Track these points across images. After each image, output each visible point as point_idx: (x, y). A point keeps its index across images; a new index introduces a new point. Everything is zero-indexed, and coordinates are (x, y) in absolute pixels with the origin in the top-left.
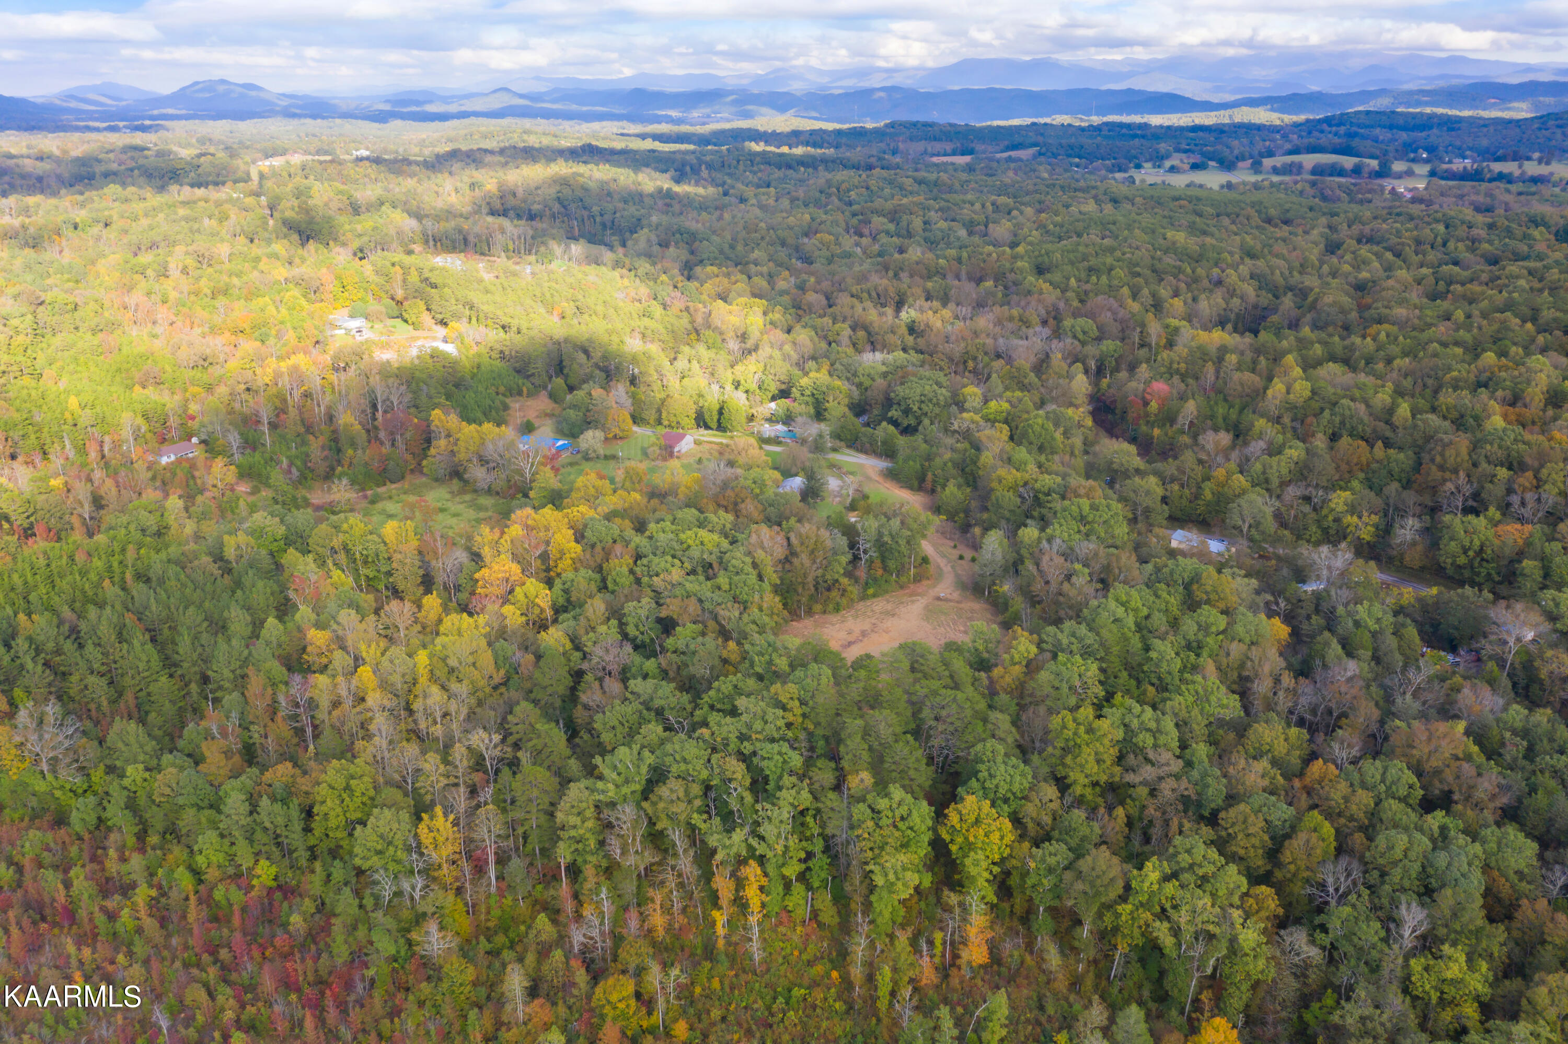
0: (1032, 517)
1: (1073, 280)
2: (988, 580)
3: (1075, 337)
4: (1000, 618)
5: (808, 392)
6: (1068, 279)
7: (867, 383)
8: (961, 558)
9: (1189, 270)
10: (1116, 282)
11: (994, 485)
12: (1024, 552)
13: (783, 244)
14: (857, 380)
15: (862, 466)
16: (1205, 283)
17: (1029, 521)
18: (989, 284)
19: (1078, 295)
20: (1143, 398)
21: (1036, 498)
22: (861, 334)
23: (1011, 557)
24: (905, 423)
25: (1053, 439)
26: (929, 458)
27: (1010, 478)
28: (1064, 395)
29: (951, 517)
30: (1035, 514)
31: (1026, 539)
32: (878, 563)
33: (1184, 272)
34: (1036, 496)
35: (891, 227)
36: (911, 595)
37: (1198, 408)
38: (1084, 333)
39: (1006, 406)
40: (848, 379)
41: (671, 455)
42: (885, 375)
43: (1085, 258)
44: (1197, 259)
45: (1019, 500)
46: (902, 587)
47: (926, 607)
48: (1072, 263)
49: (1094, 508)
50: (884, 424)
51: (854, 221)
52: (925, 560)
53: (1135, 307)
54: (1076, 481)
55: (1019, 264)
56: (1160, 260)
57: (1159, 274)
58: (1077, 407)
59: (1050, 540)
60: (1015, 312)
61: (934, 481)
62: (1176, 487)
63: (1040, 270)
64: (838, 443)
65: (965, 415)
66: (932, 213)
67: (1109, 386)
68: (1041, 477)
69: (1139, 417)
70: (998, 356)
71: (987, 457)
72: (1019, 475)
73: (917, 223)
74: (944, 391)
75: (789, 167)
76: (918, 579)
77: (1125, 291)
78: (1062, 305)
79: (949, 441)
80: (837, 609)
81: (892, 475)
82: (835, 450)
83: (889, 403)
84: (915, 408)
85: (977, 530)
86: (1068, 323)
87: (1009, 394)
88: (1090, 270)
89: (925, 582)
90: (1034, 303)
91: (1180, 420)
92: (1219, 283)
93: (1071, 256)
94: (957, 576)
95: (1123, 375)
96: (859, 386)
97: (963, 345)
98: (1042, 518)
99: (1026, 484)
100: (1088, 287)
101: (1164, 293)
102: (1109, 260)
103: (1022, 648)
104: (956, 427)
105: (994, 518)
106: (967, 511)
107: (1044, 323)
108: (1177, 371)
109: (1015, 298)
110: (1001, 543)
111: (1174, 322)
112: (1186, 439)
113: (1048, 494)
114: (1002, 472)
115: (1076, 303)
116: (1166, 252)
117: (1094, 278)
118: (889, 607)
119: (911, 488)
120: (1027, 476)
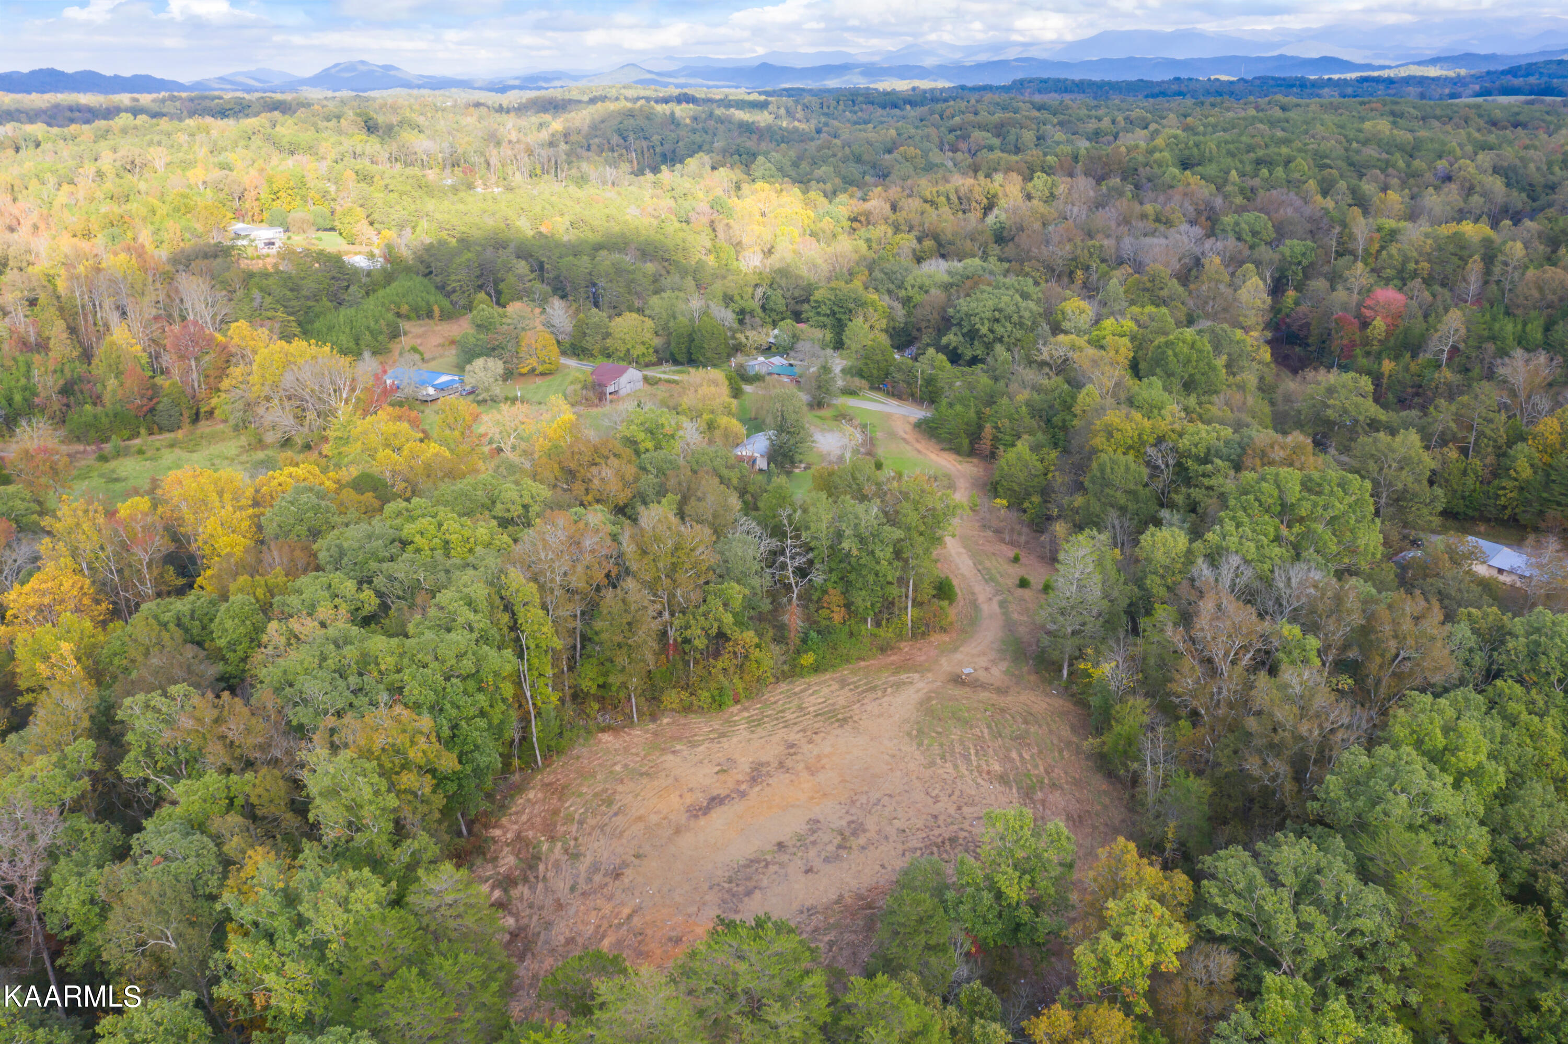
0: (1172, 506)
1: (1234, 172)
2: (1069, 646)
3: (1239, 239)
4: (1090, 743)
5: (825, 309)
6: (1227, 173)
7: (918, 298)
8: (1024, 583)
9: (1401, 164)
10: (1296, 175)
11: (1099, 441)
12: (1154, 583)
13: (858, 160)
14: (902, 293)
15: (888, 416)
16: (1429, 177)
17: (1165, 513)
18: (1116, 181)
19: (1242, 191)
20: (1359, 316)
21: (1180, 468)
22: (928, 243)
23: (1123, 593)
24: (968, 354)
25: (1213, 369)
26: (991, 401)
27: (1130, 429)
28: (1225, 310)
29: (1017, 503)
30: (1179, 499)
31: (1159, 555)
32: (835, 596)
33: (1394, 166)
34: (1179, 464)
35: (996, 142)
36: (900, 668)
37: (1468, 323)
38: (1255, 234)
39: (1129, 325)
40: (889, 292)
41: (601, 397)
42: (947, 287)
43: (1250, 149)
44: (1411, 153)
45: (1145, 472)
46: (882, 650)
47: (925, 706)
48: (1232, 155)
49: (1308, 486)
50: (931, 351)
51: (951, 137)
52: (943, 590)
53: (1329, 204)
54: (1262, 435)
55: (1157, 155)
56: (1358, 152)
57: (1359, 169)
58: (1246, 330)
59: (1213, 558)
60: (1149, 208)
61: (995, 439)
62: (1453, 454)
63: (1185, 165)
64: (858, 382)
65: (1061, 338)
66: (1049, 127)
67: (1297, 303)
68: (1191, 428)
69: (1353, 344)
70: (1120, 262)
71: (1088, 396)
72: (1147, 424)
73: (1028, 136)
74: (1032, 305)
75: (895, 106)
76: (921, 630)
77: (1312, 184)
78: (1219, 201)
79: (1030, 375)
80: (718, 704)
81: (928, 429)
82: (850, 392)
83: (946, 323)
84: (984, 330)
85: (1060, 528)
86: (1228, 220)
87: (1135, 309)
88: (1259, 162)
89: (937, 638)
90: (1177, 197)
91: (1433, 344)
92: (1448, 178)
93: (1231, 146)
94: (1009, 626)
95: (1319, 284)
96: (906, 301)
97: (1068, 247)
98: (1193, 508)
99: (1160, 440)
100: (1256, 182)
101: (1368, 187)
102: (1284, 150)
103: (1136, 936)
104: (1045, 356)
105: (1096, 507)
106: (1046, 492)
107: (1192, 223)
108: (1415, 274)
109: (1150, 195)
110: (1099, 563)
111: (1390, 224)
112: (1447, 375)
113: (1206, 461)
114: (1114, 417)
115: (1239, 200)
116: (1365, 142)
117: (1265, 172)
118: (841, 698)
119: (957, 451)
120: (1163, 426)
